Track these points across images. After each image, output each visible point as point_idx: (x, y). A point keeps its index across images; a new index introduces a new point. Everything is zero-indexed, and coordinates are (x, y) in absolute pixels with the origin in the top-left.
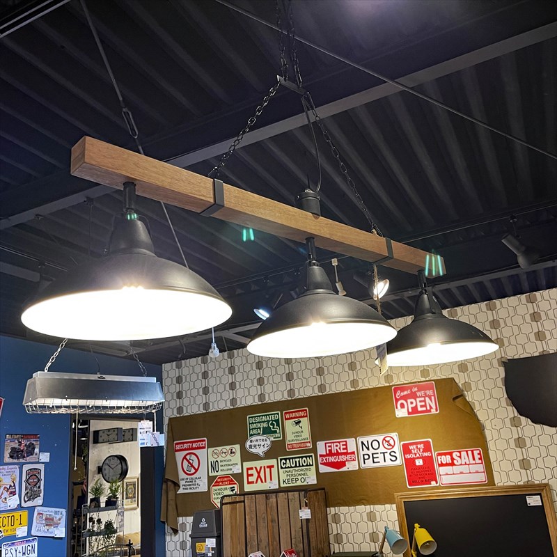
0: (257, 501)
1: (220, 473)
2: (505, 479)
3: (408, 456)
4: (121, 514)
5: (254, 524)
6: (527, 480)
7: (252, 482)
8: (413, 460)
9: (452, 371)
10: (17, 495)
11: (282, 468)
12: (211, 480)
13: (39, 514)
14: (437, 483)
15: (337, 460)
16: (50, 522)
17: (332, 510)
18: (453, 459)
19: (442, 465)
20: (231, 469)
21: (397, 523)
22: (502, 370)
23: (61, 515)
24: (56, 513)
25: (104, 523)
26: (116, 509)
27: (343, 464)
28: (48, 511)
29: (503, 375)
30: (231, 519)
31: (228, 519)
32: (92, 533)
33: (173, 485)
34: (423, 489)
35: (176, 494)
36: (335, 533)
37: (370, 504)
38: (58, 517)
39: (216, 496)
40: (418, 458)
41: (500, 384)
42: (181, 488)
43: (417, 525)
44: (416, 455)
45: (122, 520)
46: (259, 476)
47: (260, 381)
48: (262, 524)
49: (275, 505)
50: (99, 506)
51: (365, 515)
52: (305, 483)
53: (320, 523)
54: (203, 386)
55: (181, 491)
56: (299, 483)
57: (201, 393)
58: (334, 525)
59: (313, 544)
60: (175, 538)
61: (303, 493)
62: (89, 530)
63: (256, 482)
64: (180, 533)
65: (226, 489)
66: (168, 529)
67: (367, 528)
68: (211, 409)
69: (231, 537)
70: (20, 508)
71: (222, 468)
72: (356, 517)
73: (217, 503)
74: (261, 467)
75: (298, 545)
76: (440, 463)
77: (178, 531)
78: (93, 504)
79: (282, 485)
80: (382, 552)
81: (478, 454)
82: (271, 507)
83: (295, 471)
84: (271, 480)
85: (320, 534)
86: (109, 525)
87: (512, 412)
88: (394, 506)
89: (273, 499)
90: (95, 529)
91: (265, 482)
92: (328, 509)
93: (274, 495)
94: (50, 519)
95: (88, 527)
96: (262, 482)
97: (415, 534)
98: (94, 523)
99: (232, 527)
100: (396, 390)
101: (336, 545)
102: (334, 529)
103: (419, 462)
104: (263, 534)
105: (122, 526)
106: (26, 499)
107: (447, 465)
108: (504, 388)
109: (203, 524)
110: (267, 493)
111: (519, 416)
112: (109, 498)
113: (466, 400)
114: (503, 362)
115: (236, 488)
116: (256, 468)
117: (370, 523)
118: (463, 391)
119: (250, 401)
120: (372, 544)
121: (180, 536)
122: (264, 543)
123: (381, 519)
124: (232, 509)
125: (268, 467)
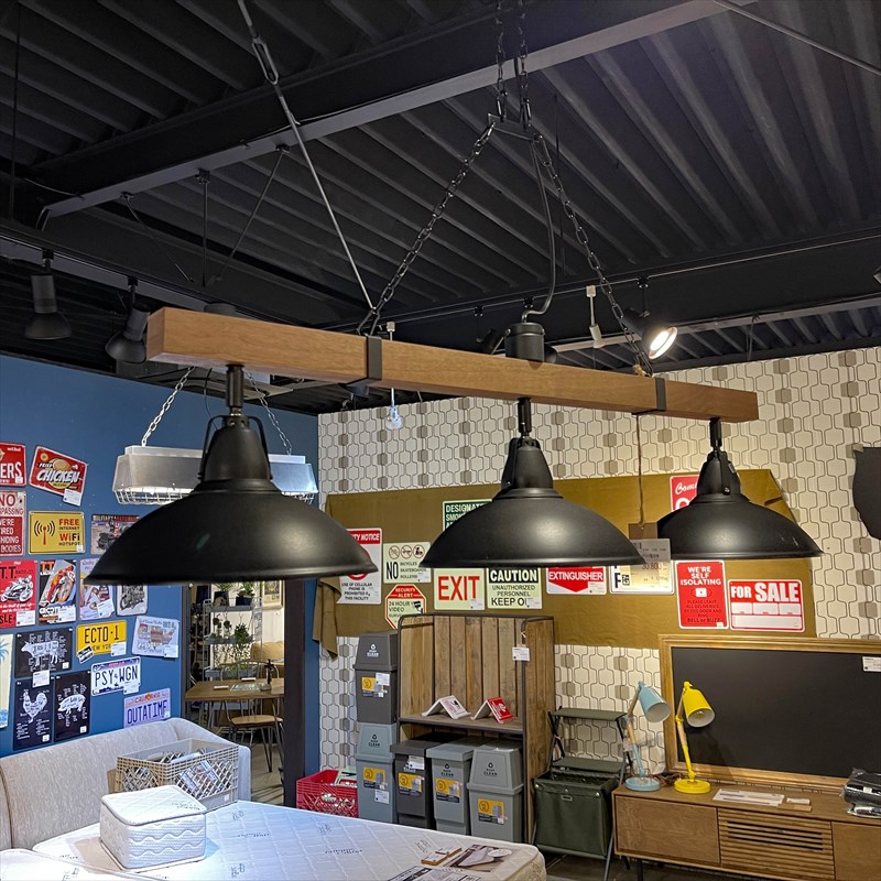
0: (452, 625)
1: (399, 580)
2: (832, 629)
3: (685, 582)
4: (258, 617)
5: (447, 657)
6: (867, 633)
7: (447, 598)
8: (693, 588)
9: (770, 460)
10: (111, 600)
11: (491, 581)
12: (385, 588)
13: (141, 625)
14: (725, 625)
15: (575, 577)
16: (157, 636)
17: (562, 649)
18: (754, 592)
19: (736, 599)
20: (416, 577)
21: (658, 676)
22: (852, 463)
23: (173, 627)
24: (165, 624)
25: (234, 627)
26: (251, 609)
27: (583, 584)
28: (155, 622)
29: (852, 471)
30: (413, 649)
31: (409, 648)
32: (217, 640)
33: (331, 592)
34: (703, 632)
35: (336, 605)
36: (564, 680)
37: (620, 645)
38: (168, 630)
39: (393, 613)
40: (700, 586)
41: (846, 485)
42: (343, 596)
43: (687, 684)
44: (697, 580)
45: (260, 625)
46: (456, 590)
47: (465, 452)
48: (458, 660)
49: (478, 634)
50: (227, 604)
51: (611, 661)
52: (524, 607)
53: (543, 666)
54: (379, 453)
55: (342, 600)
56: (515, 606)
57: (375, 462)
58: (564, 669)
59: (530, 695)
60: (333, 664)
61: (521, 620)
62: (214, 635)
63: (453, 598)
64: (341, 658)
65: (408, 603)
66: (322, 651)
67: (613, 677)
68: (390, 487)
69: (412, 673)
70: (115, 616)
71: (403, 574)
72: (598, 662)
73: (395, 621)
74: (460, 578)
75: (509, 691)
76: (733, 596)
77: (336, 655)
78: (219, 599)
79: (490, 606)
80: (631, 715)
81: (796, 589)
82: (473, 637)
83: (510, 588)
84: (474, 597)
85: (542, 682)
86: (241, 631)
87: (859, 529)
88: (656, 652)
89: (475, 624)
90: (222, 634)
91: (466, 599)
92: (556, 647)
93: (477, 620)
94: (158, 633)
95: (212, 631)
96: (461, 598)
97: (684, 697)
98: (220, 626)
99: (414, 659)
100: (675, 482)
101: (565, 697)
102: (563, 675)
103: (701, 593)
104: (459, 672)
105: (259, 633)
106: (124, 605)
107: (745, 600)
108: (851, 491)
109: (373, 653)
110: (467, 615)
111: (869, 537)
112: (241, 594)
113: (786, 505)
114: (855, 452)
115: (422, 604)
116: (452, 578)
117: (617, 672)
118: (783, 491)
119: (448, 481)
120: (618, 701)
121: (340, 662)
122: (459, 685)
123: (635, 668)
124: (415, 635)
125: (470, 578)
